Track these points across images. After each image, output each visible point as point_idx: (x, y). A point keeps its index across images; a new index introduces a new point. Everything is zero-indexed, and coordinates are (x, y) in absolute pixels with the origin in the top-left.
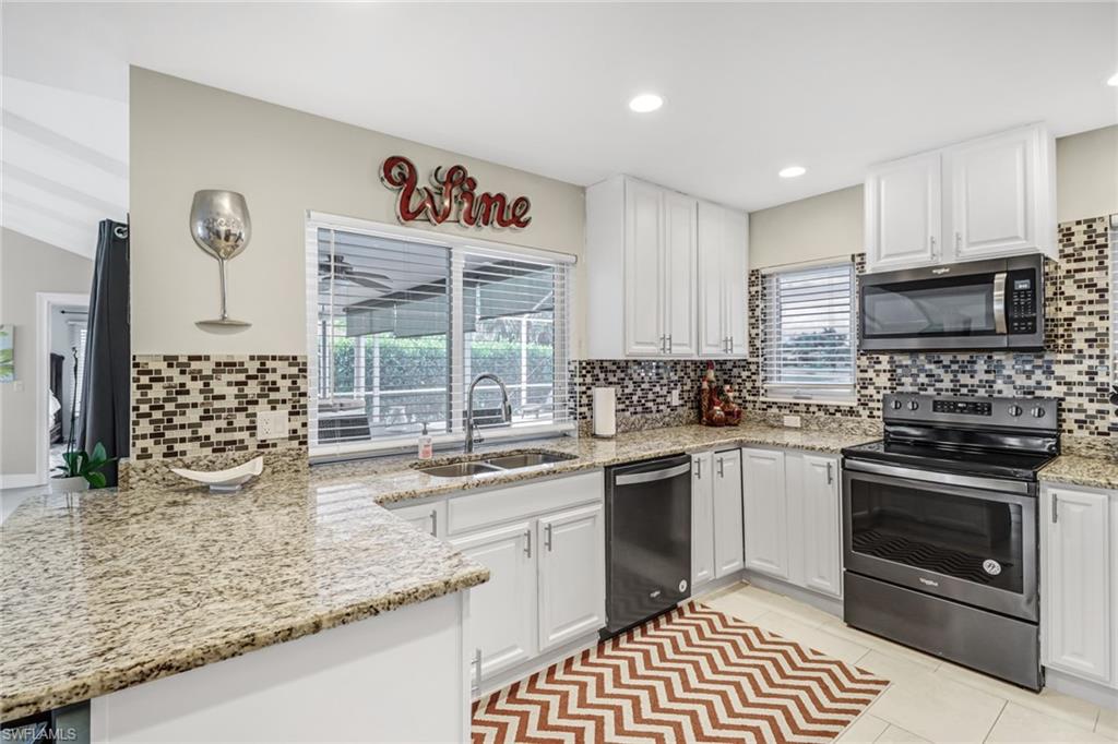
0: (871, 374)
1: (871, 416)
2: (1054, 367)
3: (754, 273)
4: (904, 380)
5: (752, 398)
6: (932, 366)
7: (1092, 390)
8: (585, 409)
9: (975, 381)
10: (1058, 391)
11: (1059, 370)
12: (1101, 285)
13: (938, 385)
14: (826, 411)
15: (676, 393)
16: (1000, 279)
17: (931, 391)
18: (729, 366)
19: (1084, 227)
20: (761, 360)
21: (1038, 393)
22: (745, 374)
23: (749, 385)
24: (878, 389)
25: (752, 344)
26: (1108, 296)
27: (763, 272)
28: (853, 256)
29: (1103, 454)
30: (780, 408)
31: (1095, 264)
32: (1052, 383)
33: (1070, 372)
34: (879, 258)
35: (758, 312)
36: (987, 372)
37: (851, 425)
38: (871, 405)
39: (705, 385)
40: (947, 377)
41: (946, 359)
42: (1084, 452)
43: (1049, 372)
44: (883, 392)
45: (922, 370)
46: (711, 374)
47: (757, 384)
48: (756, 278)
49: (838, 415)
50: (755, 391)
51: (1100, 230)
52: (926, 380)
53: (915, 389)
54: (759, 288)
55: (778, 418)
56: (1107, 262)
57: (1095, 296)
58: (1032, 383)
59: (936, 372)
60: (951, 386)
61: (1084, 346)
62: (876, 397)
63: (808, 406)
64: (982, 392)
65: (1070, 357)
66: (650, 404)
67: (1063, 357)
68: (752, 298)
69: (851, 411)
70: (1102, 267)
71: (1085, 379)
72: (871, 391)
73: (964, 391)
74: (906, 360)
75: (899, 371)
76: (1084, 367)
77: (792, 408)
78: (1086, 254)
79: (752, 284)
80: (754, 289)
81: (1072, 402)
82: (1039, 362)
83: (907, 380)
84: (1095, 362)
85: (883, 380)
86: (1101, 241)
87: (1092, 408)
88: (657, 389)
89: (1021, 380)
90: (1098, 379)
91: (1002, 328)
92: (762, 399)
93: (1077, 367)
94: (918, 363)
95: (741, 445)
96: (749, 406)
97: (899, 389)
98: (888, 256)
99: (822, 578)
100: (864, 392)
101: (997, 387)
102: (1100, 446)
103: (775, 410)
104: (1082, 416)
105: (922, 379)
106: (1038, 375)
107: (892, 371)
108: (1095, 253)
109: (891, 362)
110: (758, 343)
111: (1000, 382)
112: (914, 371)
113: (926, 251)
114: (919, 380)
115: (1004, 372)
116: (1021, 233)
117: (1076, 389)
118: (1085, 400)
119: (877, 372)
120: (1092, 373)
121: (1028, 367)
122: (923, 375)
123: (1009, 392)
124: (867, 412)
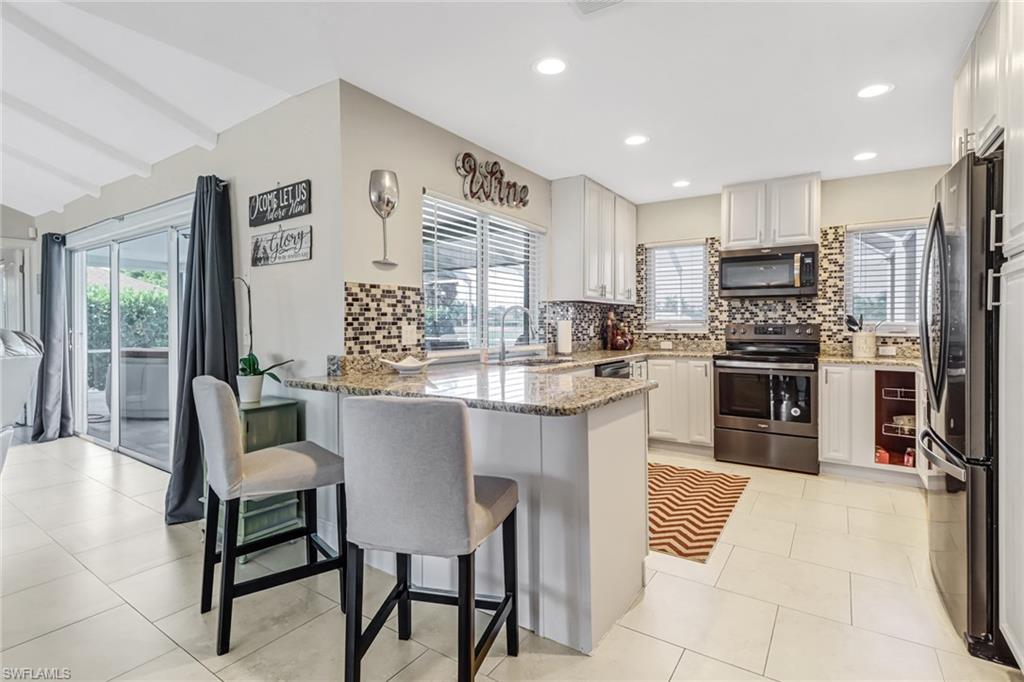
0: (717, 313)
1: (717, 339)
2: (817, 307)
3: (640, 246)
4: (736, 316)
5: (637, 331)
6: (753, 308)
7: (835, 319)
8: (550, 336)
9: (777, 316)
10: (819, 320)
11: (819, 308)
12: (841, 262)
13: (756, 319)
14: (689, 338)
15: (592, 327)
16: (797, 256)
17: (752, 322)
18: (621, 309)
19: (833, 230)
20: (644, 305)
21: (809, 321)
22: (632, 316)
23: (635, 323)
24: (721, 323)
25: (638, 295)
26: (844, 268)
27: (647, 246)
28: (707, 240)
29: (840, 353)
30: (657, 337)
31: (838, 251)
32: (816, 316)
33: (825, 309)
34: (730, 241)
35: (642, 273)
36: (783, 310)
37: (704, 345)
38: (717, 332)
39: (609, 322)
40: (761, 314)
41: (761, 303)
42: (831, 352)
43: (814, 310)
44: (724, 323)
45: (747, 310)
46: (612, 315)
47: (641, 322)
48: (641, 249)
49: (696, 339)
50: (640, 327)
51: (841, 233)
52: (749, 316)
53: (743, 321)
54: (643, 257)
55: (657, 344)
56: (844, 250)
57: (838, 268)
58: (806, 316)
59: (755, 310)
60: (763, 319)
61: (832, 295)
62: (720, 327)
63: (676, 335)
64: (780, 322)
65: (825, 301)
66: (580, 335)
67: (821, 301)
68: (638, 263)
69: (705, 337)
70: (841, 253)
71: (832, 313)
72: (717, 323)
73: (770, 321)
74: (737, 304)
75: (734, 311)
76: (832, 307)
77: (666, 337)
78: (834, 245)
79: (638, 254)
80: (640, 258)
81: (825, 326)
82: (809, 304)
83: (738, 316)
84: (837, 304)
85: (724, 317)
86: (841, 239)
87: (835, 329)
88: (583, 324)
89: (800, 314)
90: (838, 313)
91: (797, 284)
92: (645, 332)
93: (828, 307)
94: (745, 305)
95: (646, 358)
96: (636, 337)
97: (734, 321)
98: (734, 241)
99: (700, 435)
100: (712, 324)
101: (787, 319)
102: (839, 349)
103: (654, 339)
104: (830, 333)
105: (747, 315)
106: (809, 311)
107: (730, 311)
108: (838, 245)
109: (729, 305)
110: (642, 294)
111: (789, 315)
112: (743, 311)
113: (756, 239)
114: (745, 316)
115: (792, 310)
116: (806, 231)
117: (828, 319)
118: (831, 324)
119: (721, 312)
120: (835, 310)
121: (804, 307)
122: (747, 313)
123: (794, 321)
124: (714, 337)
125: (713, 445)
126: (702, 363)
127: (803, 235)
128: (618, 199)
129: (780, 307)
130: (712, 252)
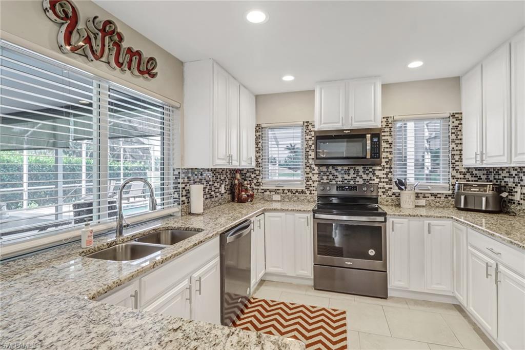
0: (310, 175)
1: (311, 194)
2: (376, 172)
3: (258, 126)
4: (324, 177)
5: (256, 187)
6: (334, 172)
7: (387, 180)
8: (184, 198)
9: (350, 178)
10: (377, 181)
11: (377, 173)
12: (390, 142)
13: (336, 179)
14: (292, 192)
15: (223, 186)
16: (368, 136)
17: (334, 182)
18: (245, 172)
19: (385, 119)
20: (261, 168)
21: (370, 182)
22: (253, 176)
23: (255, 181)
24: (313, 182)
25: (257, 161)
26: (392, 146)
27: (263, 126)
28: (304, 122)
29: (391, 204)
30: (270, 192)
31: (388, 134)
32: (375, 178)
33: (380, 174)
34: (321, 124)
35: (260, 145)
36: (354, 174)
37: (302, 198)
38: (311, 188)
39: (236, 182)
40: (340, 176)
41: (339, 168)
42: (385, 203)
43: (374, 174)
44: (315, 182)
45: (331, 173)
46: (238, 176)
47: (259, 181)
48: (259, 128)
49: (297, 194)
50: (258, 184)
51: (390, 122)
52: (332, 177)
53: (328, 181)
54: (260, 133)
55: (270, 196)
56: (392, 133)
57: (388, 146)
58: (369, 178)
59: (336, 174)
60: (341, 180)
61: (385, 164)
62: (313, 185)
63: (283, 190)
64: (352, 182)
65: (380, 168)
66: (213, 193)
67: (378, 168)
68: (257, 138)
69: (302, 192)
70: (391, 135)
71: (385, 176)
72: (311, 182)
73: (346, 181)
74: (324, 169)
75: (322, 174)
76: (385, 172)
77: (276, 191)
78: (386, 130)
79: (257, 131)
80: (258, 134)
81: (381, 185)
82: (371, 170)
84: (388, 170)
85: (315, 178)
86: (390, 125)
87: (387, 187)
88: (216, 184)
90: (389, 176)
91: (368, 156)
92: (262, 188)
93: (383, 172)
94: (329, 170)
95: (263, 212)
96: (255, 191)
97: (322, 181)
98: (324, 123)
99: (303, 270)
100: (308, 183)
101: (357, 180)
102: (390, 201)
103: (268, 193)
104: (384, 190)
105: (331, 177)
106: (371, 175)
107: (319, 174)
108: (388, 130)
109: (319, 170)
110: (260, 160)
111: (358, 177)
112: (328, 174)
113: (339, 122)
114: (329, 178)
115: (360, 174)
116: (373, 119)
117: (382, 180)
118: (385, 184)
119: (313, 174)
120: (387, 174)
121: (367, 172)
122: (331, 175)
123: (361, 182)
124: (309, 192)
125: (313, 277)
126: (305, 215)
127: (371, 121)
128: (242, 88)
129: (352, 171)
130: (308, 131)
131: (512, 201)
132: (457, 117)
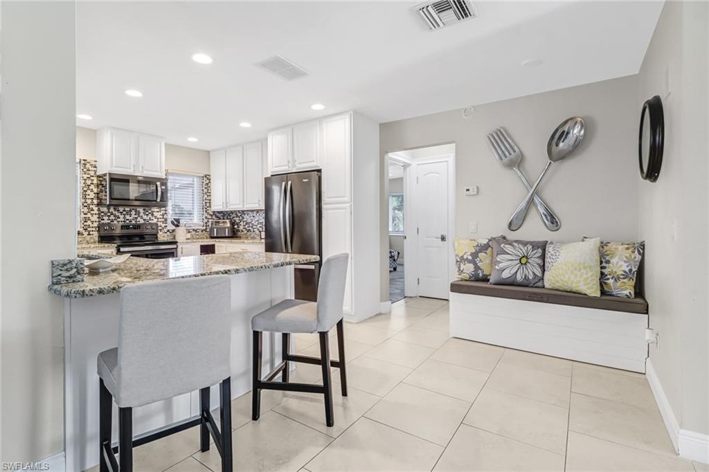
0: (89, 215)
1: (89, 234)
4: (104, 218)
6: (116, 213)
7: (163, 220)
9: (131, 218)
10: (155, 221)
11: (155, 214)
13: (118, 220)
17: (115, 222)
21: (150, 221)
24: (92, 222)
29: (166, 239)
32: (153, 218)
33: (158, 215)
34: (112, 166)
36: (135, 214)
38: (89, 229)
40: (122, 217)
41: (121, 209)
43: (153, 215)
44: (94, 223)
45: (112, 214)
52: (114, 218)
53: (109, 221)
58: (148, 218)
59: (117, 214)
60: (123, 220)
62: (91, 225)
64: (133, 222)
65: (158, 210)
67: (156, 210)
71: (161, 217)
72: (89, 223)
73: (128, 221)
74: (104, 209)
75: (102, 214)
76: (161, 213)
81: (158, 224)
82: (150, 211)
83: (106, 218)
85: (95, 218)
87: (163, 225)
89: (145, 217)
90: (165, 217)
91: (158, 200)
93: (159, 213)
94: (110, 211)
97: (102, 222)
100: (85, 224)
101: (138, 220)
102: (166, 237)
104: (161, 228)
105: (112, 217)
106: (150, 216)
107: (99, 214)
109: (99, 210)
111: (139, 218)
112: (109, 214)
114: (111, 218)
115: (141, 215)
116: (159, 170)
117: (160, 220)
118: (161, 223)
119: (92, 214)
120: (163, 215)
121: (147, 213)
123: (142, 221)
124: (87, 233)
127: (157, 172)
129: (133, 212)
130: (85, 170)
131: (238, 231)
132: (207, 177)
